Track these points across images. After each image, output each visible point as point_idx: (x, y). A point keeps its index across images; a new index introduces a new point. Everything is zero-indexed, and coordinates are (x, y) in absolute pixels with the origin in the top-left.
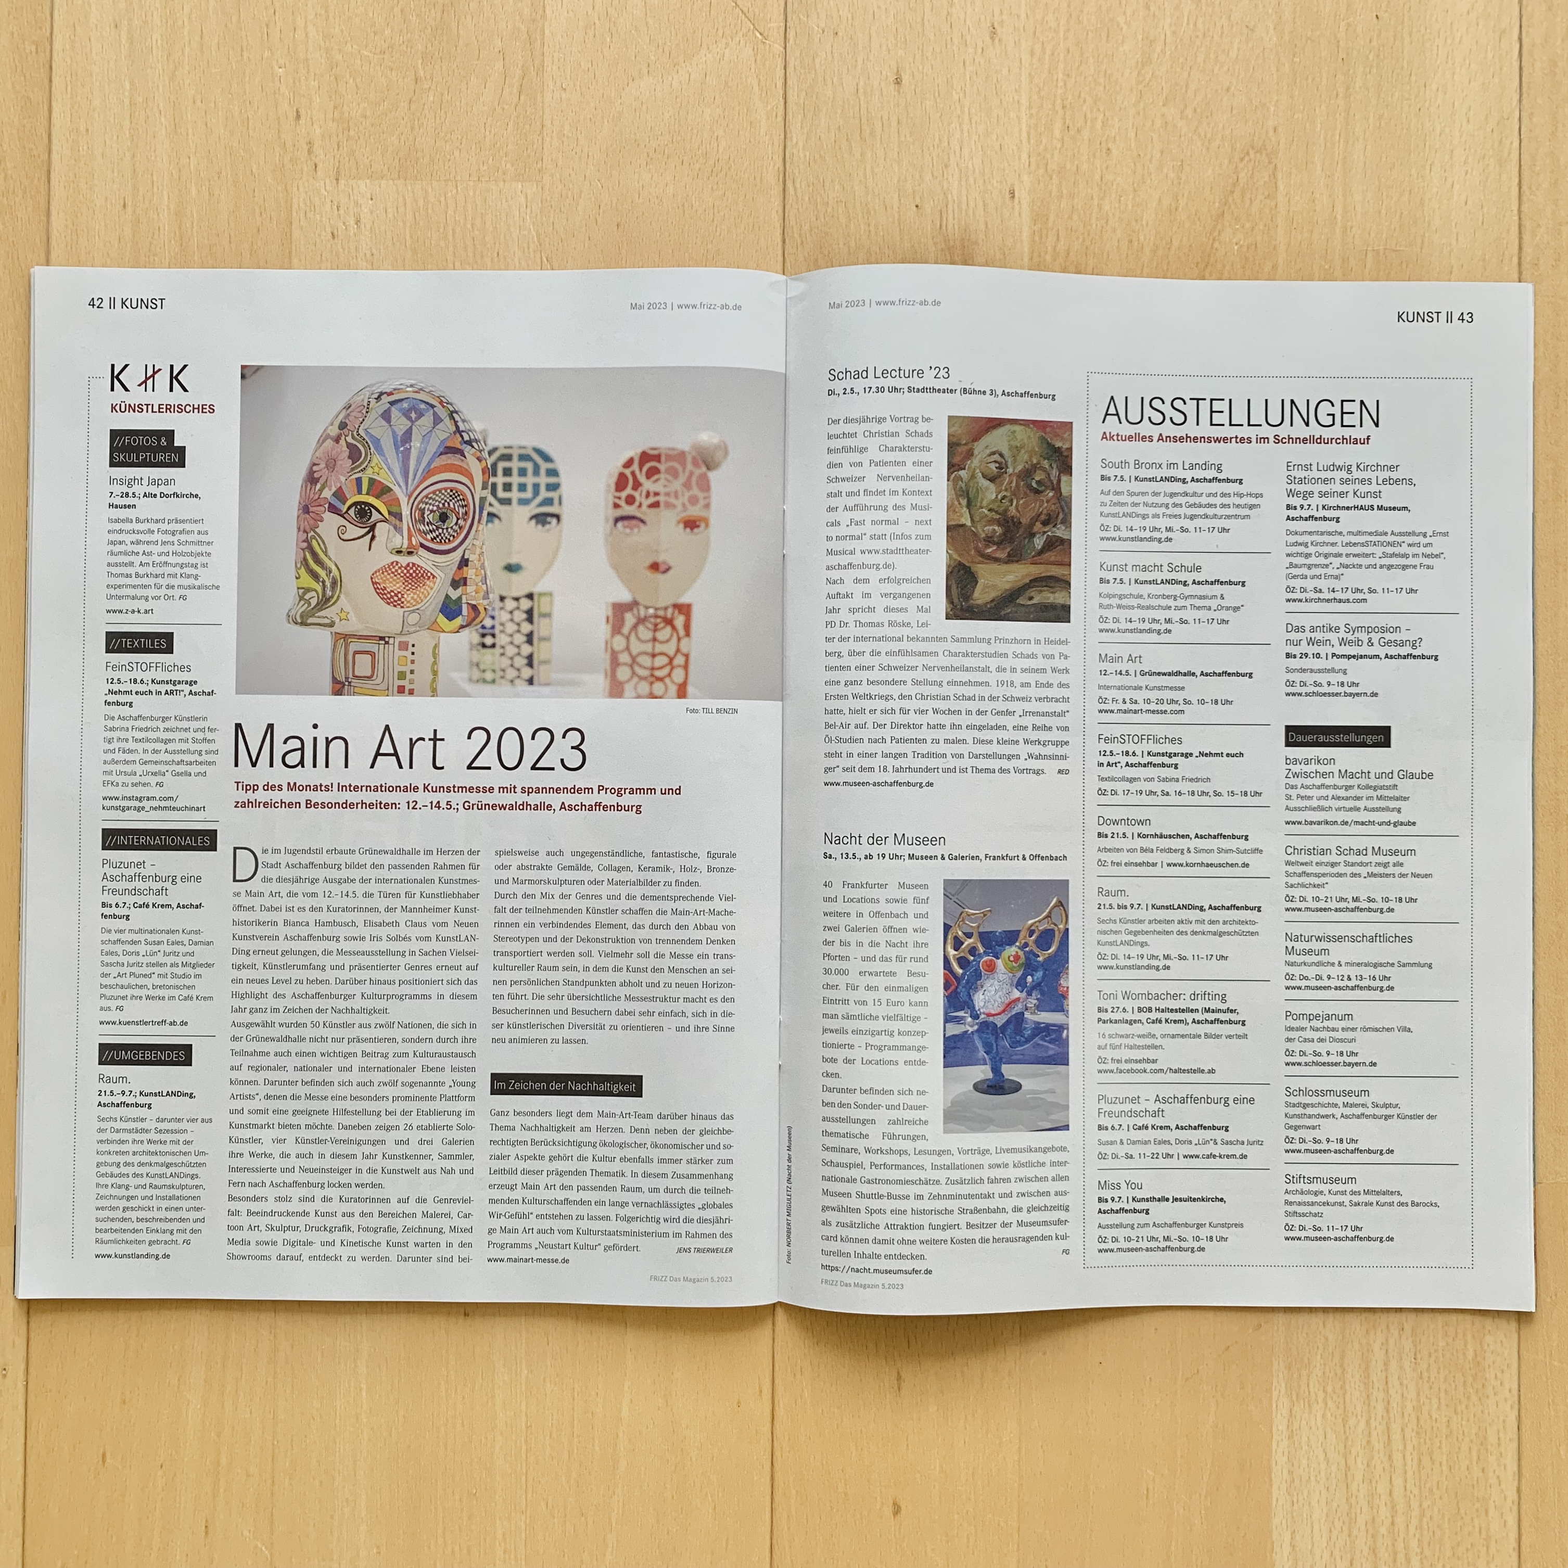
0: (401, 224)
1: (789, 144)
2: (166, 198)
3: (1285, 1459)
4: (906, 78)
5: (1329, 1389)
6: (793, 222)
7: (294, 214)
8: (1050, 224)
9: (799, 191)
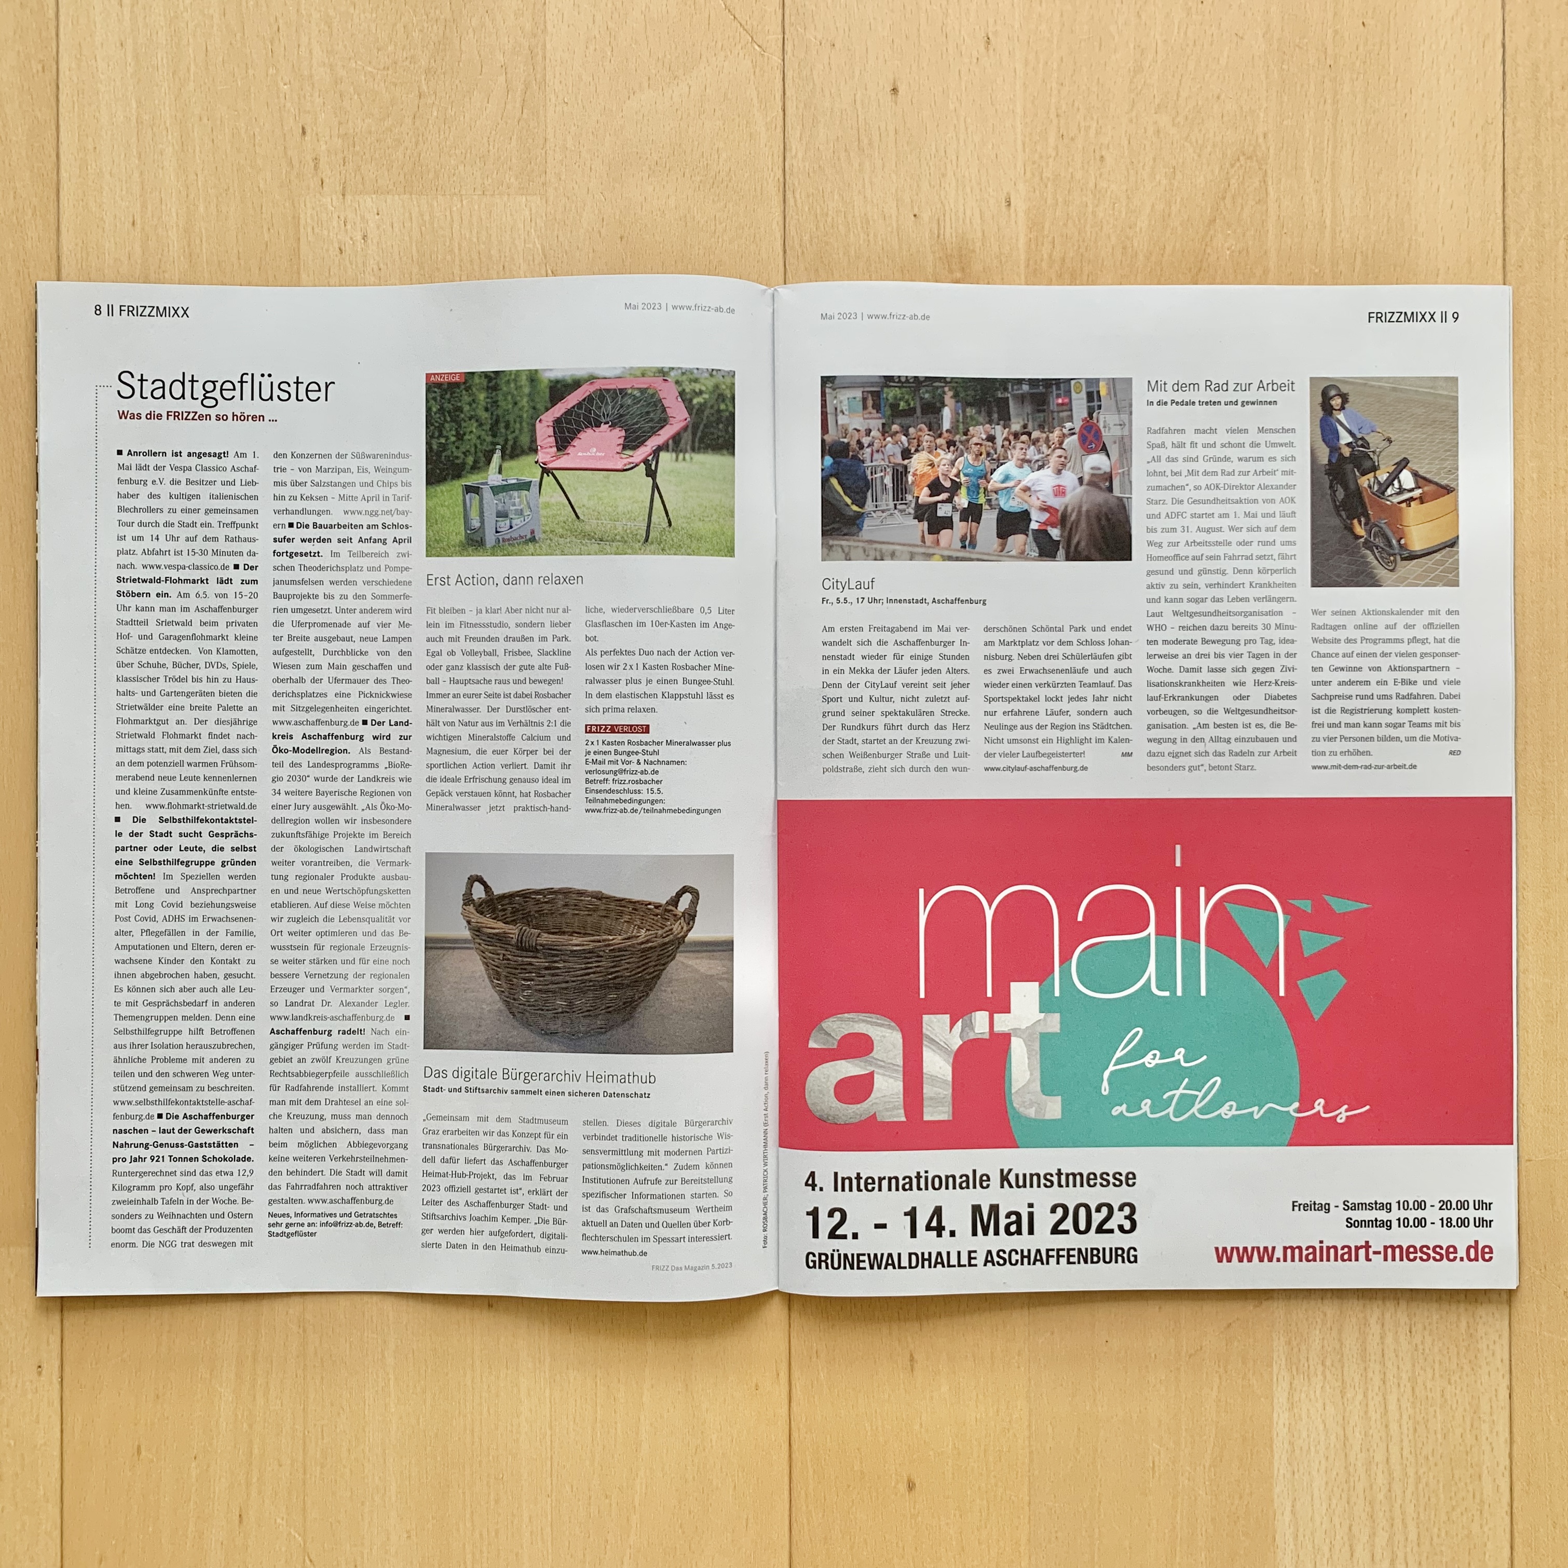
0: (407, 238)
1: (788, 155)
2: (174, 214)
3: (1286, 1430)
4: (902, 89)
5: (1328, 1363)
6: (793, 232)
7: (302, 230)
8: (1046, 233)
9: (799, 201)
